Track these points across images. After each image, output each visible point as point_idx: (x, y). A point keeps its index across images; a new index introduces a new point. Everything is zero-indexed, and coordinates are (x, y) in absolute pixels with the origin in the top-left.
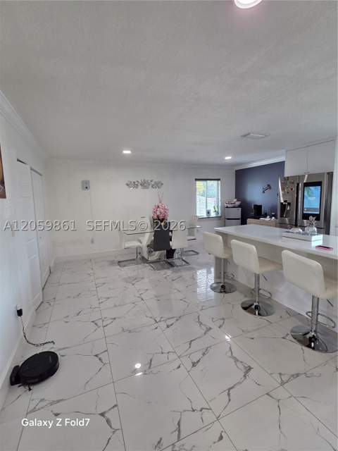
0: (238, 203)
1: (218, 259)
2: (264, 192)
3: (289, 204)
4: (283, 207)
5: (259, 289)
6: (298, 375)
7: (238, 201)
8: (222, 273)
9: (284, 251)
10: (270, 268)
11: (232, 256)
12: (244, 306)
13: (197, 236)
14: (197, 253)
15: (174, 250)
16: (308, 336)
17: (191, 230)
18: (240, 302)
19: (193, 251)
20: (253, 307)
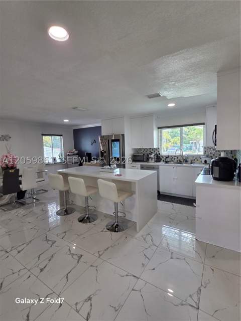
0: (76, 152)
1: (61, 192)
2: (92, 145)
3: (105, 152)
4: (102, 154)
5: (88, 206)
6: (107, 249)
7: (76, 150)
8: (65, 201)
9: (99, 180)
10: (93, 191)
11: (70, 188)
12: (79, 220)
13: (45, 177)
14: (46, 191)
15: (25, 191)
16: (114, 226)
17: (40, 174)
18: (78, 218)
19: (43, 190)
20: (86, 219)
